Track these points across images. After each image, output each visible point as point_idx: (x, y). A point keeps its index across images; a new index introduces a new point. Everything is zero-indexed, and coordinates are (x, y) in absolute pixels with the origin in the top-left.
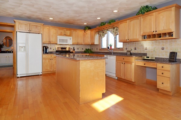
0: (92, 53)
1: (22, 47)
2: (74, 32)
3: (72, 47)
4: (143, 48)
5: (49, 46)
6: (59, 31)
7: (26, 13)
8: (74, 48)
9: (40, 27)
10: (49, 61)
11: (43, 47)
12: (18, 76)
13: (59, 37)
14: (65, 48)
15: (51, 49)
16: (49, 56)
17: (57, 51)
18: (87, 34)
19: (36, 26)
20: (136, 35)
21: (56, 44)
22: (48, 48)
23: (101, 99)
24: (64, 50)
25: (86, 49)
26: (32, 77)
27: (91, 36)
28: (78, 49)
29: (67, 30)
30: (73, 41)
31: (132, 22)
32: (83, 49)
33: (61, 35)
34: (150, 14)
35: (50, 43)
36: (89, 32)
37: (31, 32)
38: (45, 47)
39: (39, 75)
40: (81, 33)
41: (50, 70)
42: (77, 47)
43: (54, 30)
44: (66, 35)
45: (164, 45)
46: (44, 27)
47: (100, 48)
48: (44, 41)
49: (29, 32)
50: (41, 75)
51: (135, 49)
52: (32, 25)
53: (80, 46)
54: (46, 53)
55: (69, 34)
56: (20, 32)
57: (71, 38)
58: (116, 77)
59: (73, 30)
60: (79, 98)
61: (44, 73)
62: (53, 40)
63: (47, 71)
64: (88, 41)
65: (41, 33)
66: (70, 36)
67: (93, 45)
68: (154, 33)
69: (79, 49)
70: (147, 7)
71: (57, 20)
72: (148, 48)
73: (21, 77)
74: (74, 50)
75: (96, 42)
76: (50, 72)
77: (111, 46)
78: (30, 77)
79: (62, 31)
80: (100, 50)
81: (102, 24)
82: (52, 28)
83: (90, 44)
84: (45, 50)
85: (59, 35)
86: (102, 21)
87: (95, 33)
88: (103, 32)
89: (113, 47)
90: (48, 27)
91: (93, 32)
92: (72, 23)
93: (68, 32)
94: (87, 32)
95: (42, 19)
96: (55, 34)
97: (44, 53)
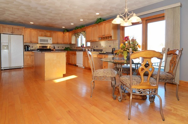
0: (71, 50)
1: (5, 46)
2: (54, 34)
3: (52, 46)
4: (101, 46)
5: (31, 45)
6: (40, 33)
7: (9, 19)
8: (54, 46)
9: (21, 30)
10: (30, 57)
11: (25, 46)
12: (2, 69)
13: (40, 38)
14: (46, 47)
15: (32, 47)
16: (30, 53)
17: (38, 49)
18: (66, 35)
19: (18, 29)
20: (95, 38)
21: (38, 43)
22: (29, 46)
23: (62, 78)
24: (45, 48)
25: (66, 48)
26: (15, 70)
27: (69, 38)
28: (58, 47)
29: (47, 32)
30: (52, 41)
31: (93, 28)
32: (63, 47)
33: (42, 36)
34: (102, 24)
35: (31, 42)
36: (67, 34)
37: (13, 34)
38: (27, 45)
39: (21, 68)
40: (60, 34)
41: (31, 64)
42: (58, 46)
43: (35, 32)
44: (46, 36)
45: (110, 44)
46: (25, 29)
47: (77, 46)
48: (26, 40)
49: (12, 34)
50: (23, 68)
51: (97, 47)
52: (15, 28)
53: (61, 45)
54: (28, 50)
55: (49, 35)
56: (3, 34)
57: (51, 38)
58: (83, 66)
59: (53, 32)
60: (45, 76)
61: (25, 67)
62: (34, 40)
63: (28, 65)
64: (67, 41)
65: (22, 34)
66: (50, 37)
67: (71, 44)
68: (104, 36)
69: (60, 48)
70: (100, 19)
71: (37, 24)
72: (103, 46)
73: (5, 70)
74: (55, 48)
75: (73, 42)
76: (31, 66)
77: (83, 45)
78: (13, 70)
79: (43, 33)
80: (76, 48)
81: (76, 28)
82: (33, 30)
83: (69, 43)
84: (26, 48)
85: (40, 36)
86: (76, 26)
87: (72, 35)
88: (78, 35)
89: (85, 46)
90: (29, 30)
91: (71, 34)
92: (52, 27)
93: (48, 34)
94: (66, 34)
95: (24, 23)
96: (36, 35)
97: (25, 51)
